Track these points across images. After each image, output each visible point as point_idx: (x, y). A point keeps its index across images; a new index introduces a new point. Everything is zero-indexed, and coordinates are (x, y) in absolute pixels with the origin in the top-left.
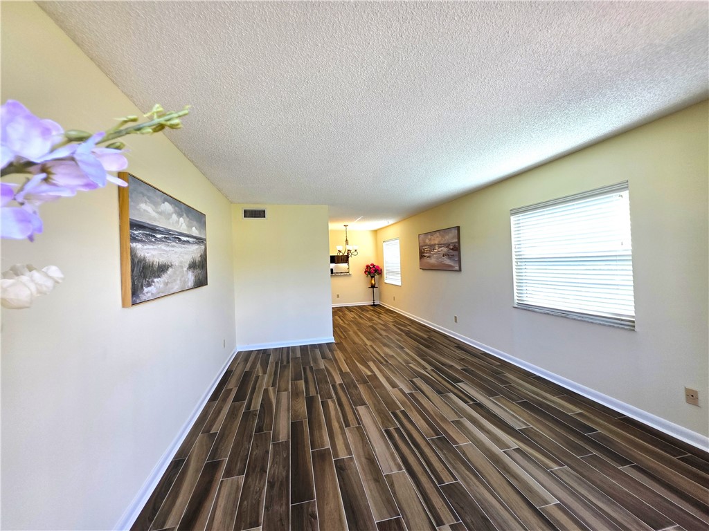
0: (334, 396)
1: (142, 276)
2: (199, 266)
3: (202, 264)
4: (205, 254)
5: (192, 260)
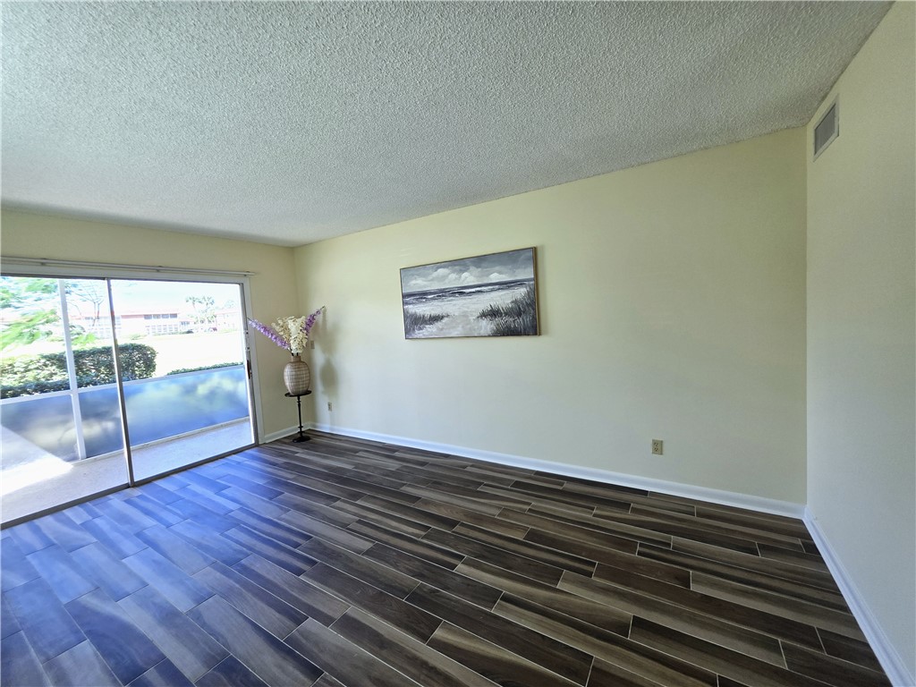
0: (425, 541)
1: (414, 323)
2: (509, 313)
3: (517, 310)
4: (529, 297)
5: (490, 309)
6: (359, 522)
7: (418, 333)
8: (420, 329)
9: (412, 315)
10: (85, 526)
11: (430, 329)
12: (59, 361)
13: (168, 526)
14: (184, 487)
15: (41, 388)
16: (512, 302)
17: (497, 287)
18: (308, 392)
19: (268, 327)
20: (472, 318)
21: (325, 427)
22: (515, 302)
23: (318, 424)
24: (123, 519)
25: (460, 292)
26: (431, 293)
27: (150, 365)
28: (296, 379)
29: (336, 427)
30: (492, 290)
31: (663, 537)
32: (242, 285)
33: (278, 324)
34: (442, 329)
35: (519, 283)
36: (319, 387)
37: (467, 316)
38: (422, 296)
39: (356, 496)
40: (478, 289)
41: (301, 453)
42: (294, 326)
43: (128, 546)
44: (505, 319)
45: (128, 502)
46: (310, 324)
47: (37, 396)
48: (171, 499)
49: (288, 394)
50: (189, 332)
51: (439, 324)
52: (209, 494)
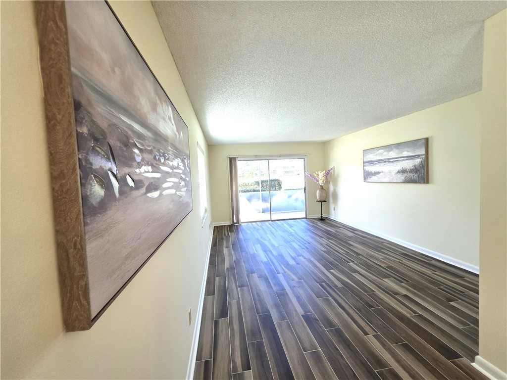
1: (367, 175)
2: (411, 171)
3: (415, 170)
4: (422, 164)
5: (402, 169)
6: (327, 245)
7: (369, 180)
8: (370, 178)
9: (367, 172)
10: (260, 226)
11: (374, 179)
12: (258, 183)
13: (277, 231)
14: (282, 224)
15: (254, 191)
16: (413, 166)
17: (406, 158)
18: (325, 201)
19: (312, 174)
20: (393, 174)
21: (332, 217)
22: (415, 166)
23: (330, 216)
24: (268, 227)
25: (388, 161)
26: (376, 161)
27: (280, 188)
28: (321, 195)
29: (336, 218)
30: (403, 160)
31: (462, 289)
32: (304, 159)
33: (316, 174)
34: (379, 178)
35: (417, 156)
36: (331, 200)
37: (391, 173)
38: (371, 162)
39: (330, 239)
40: (397, 160)
41: (319, 223)
42: (321, 175)
43: (268, 232)
44: (409, 174)
45: (270, 224)
46: (328, 174)
47: (253, 193)
48: (279, 226)
49: (318, 201)
50: (298, 174)
51: (378, 176)
52: (288, 227)
